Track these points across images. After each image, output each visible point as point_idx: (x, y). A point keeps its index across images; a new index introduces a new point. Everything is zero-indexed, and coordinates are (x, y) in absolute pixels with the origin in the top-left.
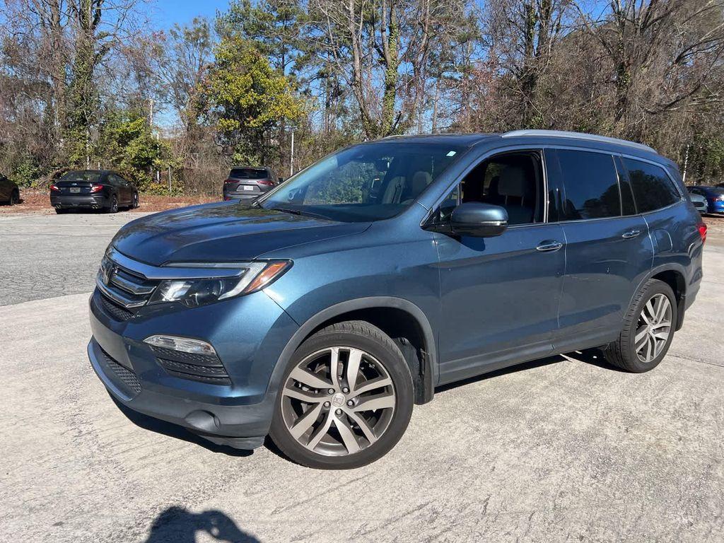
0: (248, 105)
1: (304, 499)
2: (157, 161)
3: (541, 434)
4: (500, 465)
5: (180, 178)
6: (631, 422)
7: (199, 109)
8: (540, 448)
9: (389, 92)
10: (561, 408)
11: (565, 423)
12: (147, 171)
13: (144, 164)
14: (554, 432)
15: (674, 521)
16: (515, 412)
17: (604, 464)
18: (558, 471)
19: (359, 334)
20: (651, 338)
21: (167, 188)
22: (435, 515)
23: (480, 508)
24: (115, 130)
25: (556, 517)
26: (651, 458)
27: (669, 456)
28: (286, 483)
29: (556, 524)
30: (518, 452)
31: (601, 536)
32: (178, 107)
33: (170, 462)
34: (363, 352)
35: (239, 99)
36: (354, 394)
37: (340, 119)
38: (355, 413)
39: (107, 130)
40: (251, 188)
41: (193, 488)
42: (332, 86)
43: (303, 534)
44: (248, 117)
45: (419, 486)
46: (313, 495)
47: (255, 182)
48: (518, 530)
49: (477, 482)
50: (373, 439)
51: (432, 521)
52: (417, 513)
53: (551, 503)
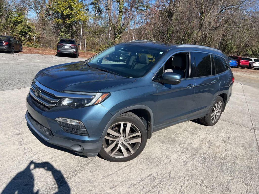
0: (66, 14)
1: (111, 173)
2: (30, 33)
3: (183, 148)
4: (172, 160)
5: (38, 41)
6: (210, 144)
7: (47, 14)
8: (184, 153)
9: (120, 14)
10: (188, 139)
11: (190, 144)
12: (25, 37)
13: (24, 34)
14: (187, 148)
15: (227, 179)
16: (174, 140)
17: (204, 159)
18: (190, 162)
19: (131, 118)
20: (215, 115)
21: (33, 44)
22: (155, 178)
23: (168, 175)
24: (12, 20)
25: (192, 178)
26: (218, 157)
27: (223, 156)
28: (104, 168)
29: (192, 180)
30: (177, 155)
31: (206, 184)
32: (36, 11)
33: (61, 160)
34: (132, 124)
35: (63, 11)
36: (127, 137)
37: (99, 21)
38: (128, 144)
39: (9, 19)
40: (68, 47)
41: (71, 170)
42: (97, 8)
43: (113, 186)
44: (66, 19)
45: (148, 168)
46: (114, 172)
47: (69, 45)
48: (181, 183)
49: (166, 166)
50: (133, 152)
51: (154, 180)
52: (149, 178)
53: (190, 173)
